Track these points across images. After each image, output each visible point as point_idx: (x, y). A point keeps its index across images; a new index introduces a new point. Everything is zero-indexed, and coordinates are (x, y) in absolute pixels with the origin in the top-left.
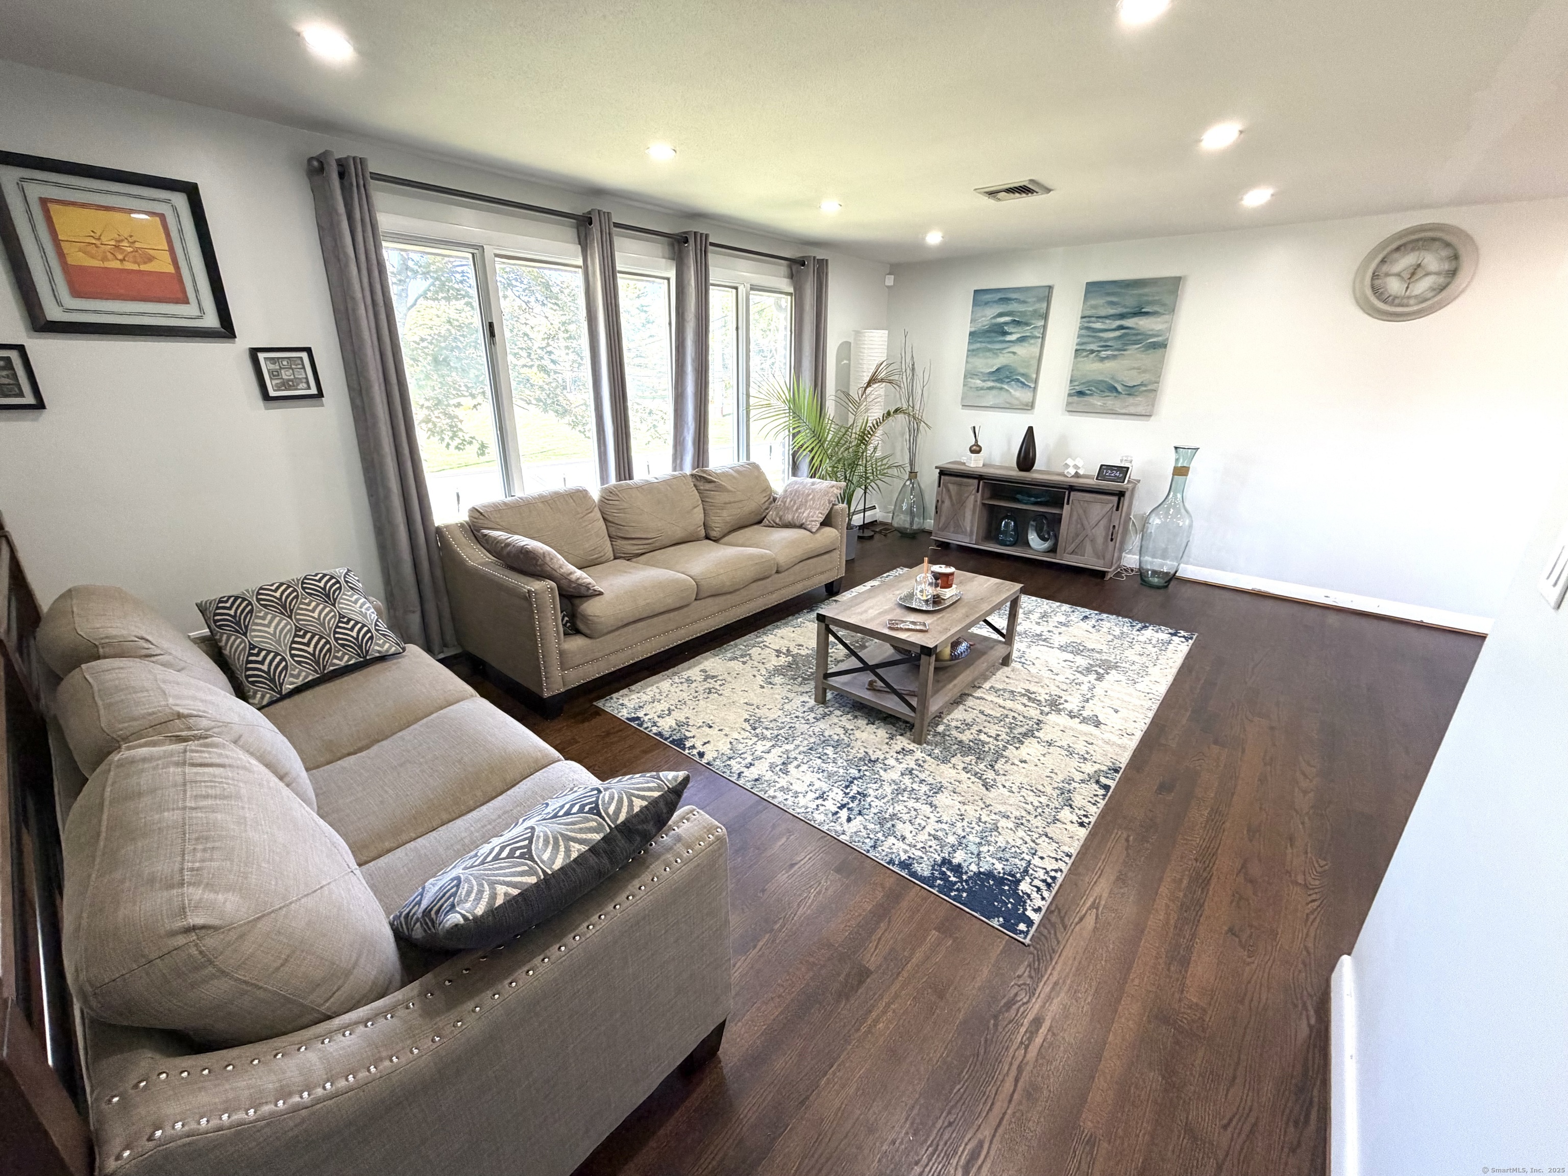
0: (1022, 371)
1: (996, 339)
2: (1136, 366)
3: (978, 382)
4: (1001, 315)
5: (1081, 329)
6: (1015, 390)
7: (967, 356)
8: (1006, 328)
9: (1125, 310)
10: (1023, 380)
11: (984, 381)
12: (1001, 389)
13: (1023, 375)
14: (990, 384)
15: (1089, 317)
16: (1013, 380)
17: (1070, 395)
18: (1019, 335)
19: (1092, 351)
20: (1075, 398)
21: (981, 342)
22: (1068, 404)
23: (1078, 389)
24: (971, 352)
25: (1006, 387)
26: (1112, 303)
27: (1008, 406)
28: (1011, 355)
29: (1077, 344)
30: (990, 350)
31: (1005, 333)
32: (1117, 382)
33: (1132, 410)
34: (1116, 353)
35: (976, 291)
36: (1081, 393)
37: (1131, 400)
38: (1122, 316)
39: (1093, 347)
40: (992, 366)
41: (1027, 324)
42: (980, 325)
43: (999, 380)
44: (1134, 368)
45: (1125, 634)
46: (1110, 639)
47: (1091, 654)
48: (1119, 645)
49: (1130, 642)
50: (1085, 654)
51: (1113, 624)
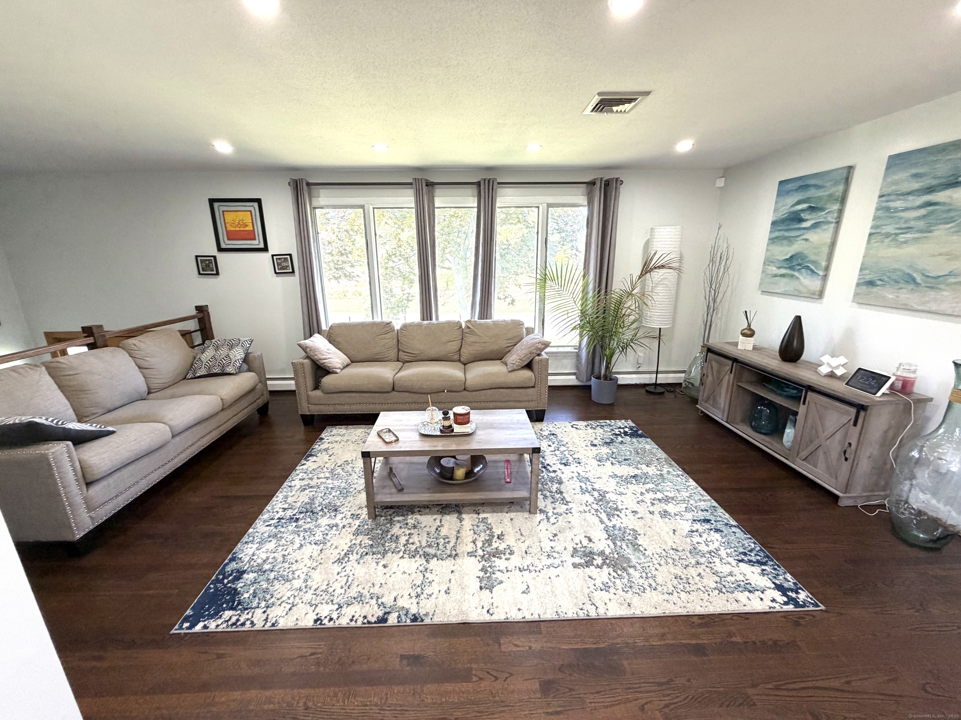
0: (813, 258)
1: (792, 227)
2: (944, 251)
3: (775, 268)
4: (799, 203)
5: (877, 209)
6: (805, 278)
7: (768, 245)
8: (802, 215)
9: (935, 182)
10: (813, 268)
11: (779, 268)
12: (792, 276)
13: (814, 262)
14: (783, 271)
15: (889, 195)
16: (803, 268)
17: (858, 285)
18: (813, 222)
19: (888, 235)
20: (864, 288)
21: (780, 230)
22: (856, 295)
23: (868, 278)
24: (772, 240)
25: (796, 274)
26: (916, 176)
27: (796, 293)
28: (803, 242)
29: (872, 228)
30: (786, 238)
31: (801, 220)
32: (916, 270)
33: (934, 307)
34: (917, 235)
35: (781, 183)
36: (871, 283)
37: (932, 294)
38: (930, 190)
39: (890, 229)
40: (786, 254)
41: (822, 209)
42: (781, 214)
43: (791, 268)
44: (940, 254)
45: (713, 554)
46: (680, 549)
47: (624, 547)
48: (677, 558)
49: (698, 563)
50: (619, 543)
51: (723, 541)
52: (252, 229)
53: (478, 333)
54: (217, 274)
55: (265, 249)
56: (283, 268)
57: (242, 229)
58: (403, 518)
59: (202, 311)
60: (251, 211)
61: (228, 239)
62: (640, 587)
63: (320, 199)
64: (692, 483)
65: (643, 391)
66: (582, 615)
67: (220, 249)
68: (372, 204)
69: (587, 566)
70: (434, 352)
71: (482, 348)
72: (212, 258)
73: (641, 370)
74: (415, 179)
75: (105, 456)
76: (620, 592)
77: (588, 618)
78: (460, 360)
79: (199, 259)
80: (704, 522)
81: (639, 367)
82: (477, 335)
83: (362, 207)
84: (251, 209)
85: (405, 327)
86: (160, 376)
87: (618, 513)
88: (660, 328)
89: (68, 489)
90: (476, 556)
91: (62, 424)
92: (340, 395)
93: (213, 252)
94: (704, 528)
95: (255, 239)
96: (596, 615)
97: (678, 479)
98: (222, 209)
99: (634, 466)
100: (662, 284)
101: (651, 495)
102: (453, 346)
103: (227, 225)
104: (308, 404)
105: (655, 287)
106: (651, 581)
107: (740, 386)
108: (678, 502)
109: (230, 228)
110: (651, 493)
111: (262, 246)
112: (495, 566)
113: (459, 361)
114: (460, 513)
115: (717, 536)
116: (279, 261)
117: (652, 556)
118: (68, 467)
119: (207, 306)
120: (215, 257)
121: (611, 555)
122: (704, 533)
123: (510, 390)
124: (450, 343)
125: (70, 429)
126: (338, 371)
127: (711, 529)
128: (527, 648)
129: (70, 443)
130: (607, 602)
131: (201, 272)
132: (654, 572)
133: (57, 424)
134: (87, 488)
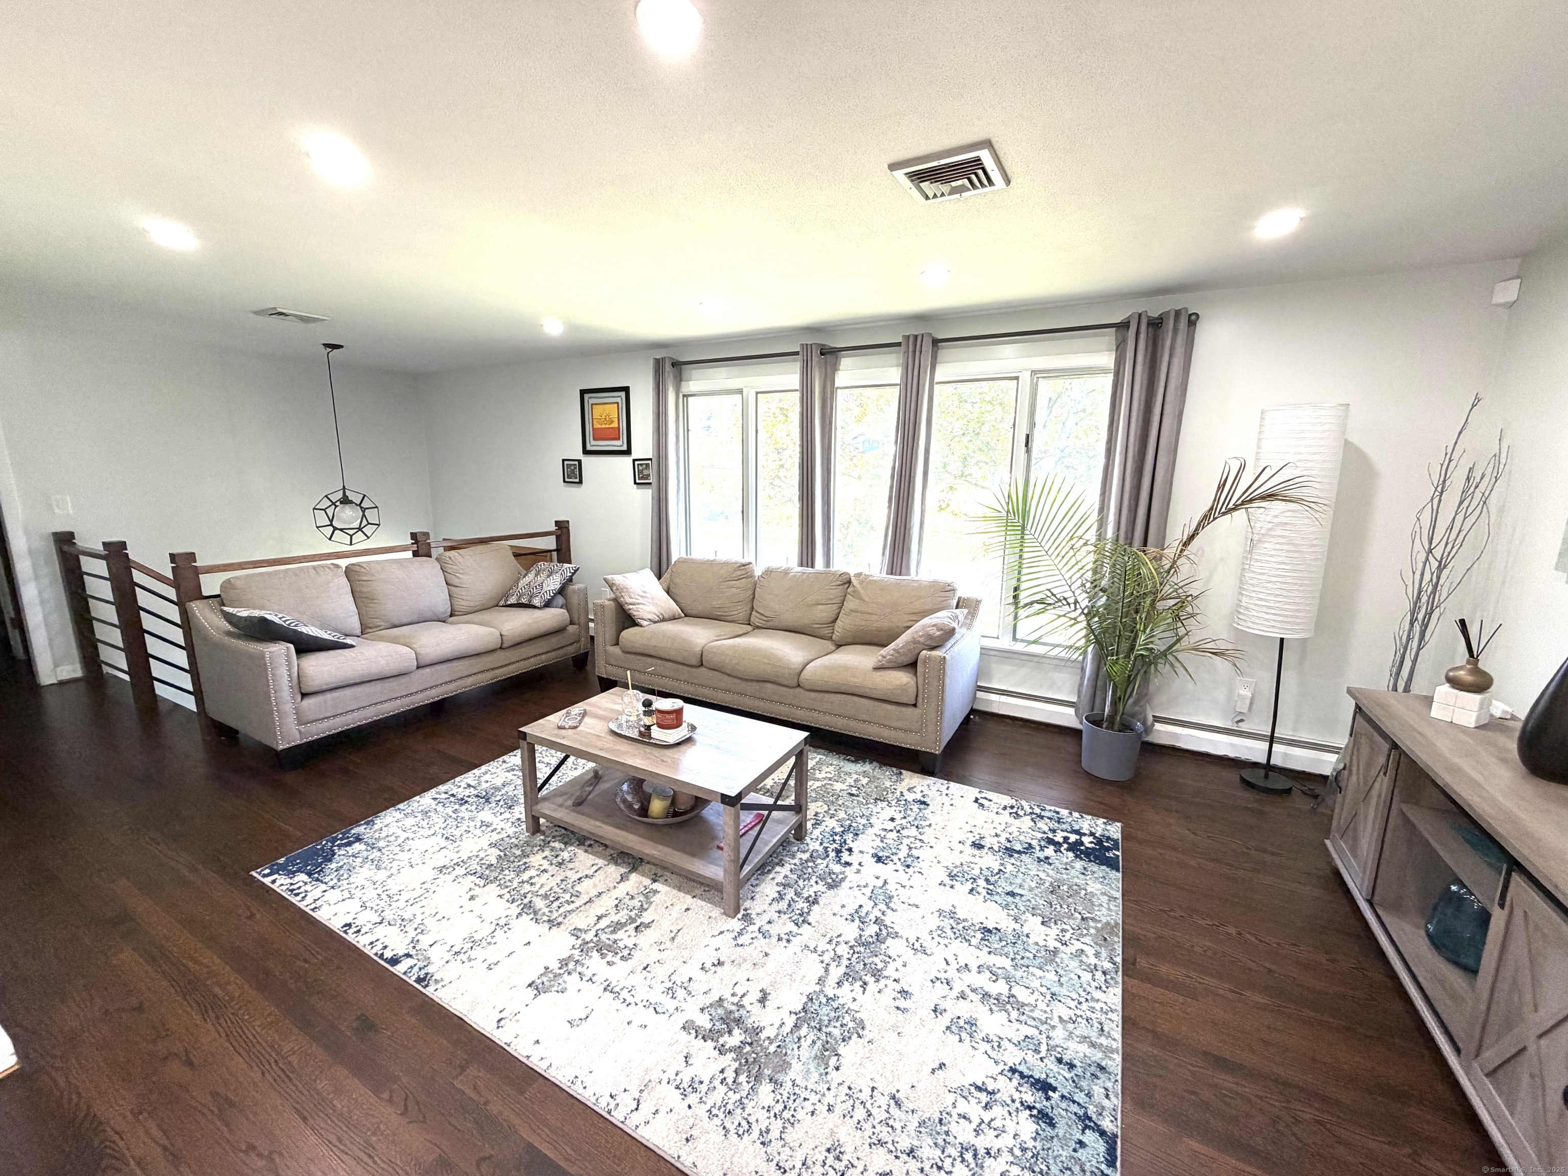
45: (968, 1156)
46: (908, 1105)
47: (805, 1044)
48: (882, 1116)
49: (911, 1152)
50: (804, 1031)
51: (1030, 1144)
52: (616, 425)
53: (864, 597)
54: (581, 482)
55: (628, 452)
56: (642, 478)
57: (607, 426)
58: (563, 846)
59: (562, 529)
60: (618, 403)
61: (594, 439)
62: (744, 1123)
63: (691, 383)
64: (1114, 997)
65: (1233, 776)
66: (601, 1108)
67: (586, 452)
68: (752, 387)
69: (703, 1038)
70: (790, 618)
71: (864, 623)
72: (576, 463)
73: (1244, 727)
74: (802, 345)
75: (324, 669)
76: (701, 1111)
77: (608, 1116)
78: (831, 637)
79: (566, 463)
80: (1032, 1085)
81: (1241, 721)
82: (861, 599)
83: (740, 391)
84: (619, 400)
85: (769, 572)
86: (468, 598)
87: (869, 979)
88: (1282, 640)
89: (278, 694)
90: (578, 938)
91: (296, 626)
92: (640, 658)
93: (579, 455)
94: (1016, 1096)
95: (619, 439)
96: (623, 1119)
97: (1087, 976)
98: (592, 401)
99: (1012, 913)
100: (1273, 536)
101: (983, 981)
102: (823, 613)
103: (595, 422)
104: (606, 663)
105: (1259, 541)
106: (776, 1127)
107: (1403, 814)
108: (1023, 1018)
109: (597, 426)
110: (987, 974)
111: (625, 448)
112: (583, 965)
113: (831, 639)
114: (634, 869)
115: (1027, 1127)
116: (640, 468)
117: (834, 1086)
118: (283, 671)
119: (568, 522)
120: (580, 461)
121: (767, 1042)
122: (1004, 1104)
123: (872, 703)
124: (820, 607)
125: (302, 633)
126: (645, 623)
127: (1030, 1108)
128: (482, 1100)
129: (291, 646)
130: (663, 1110)
131: (567, 480)
132: (800, 1115)
133: (289, 625)
134: (302, 699)
